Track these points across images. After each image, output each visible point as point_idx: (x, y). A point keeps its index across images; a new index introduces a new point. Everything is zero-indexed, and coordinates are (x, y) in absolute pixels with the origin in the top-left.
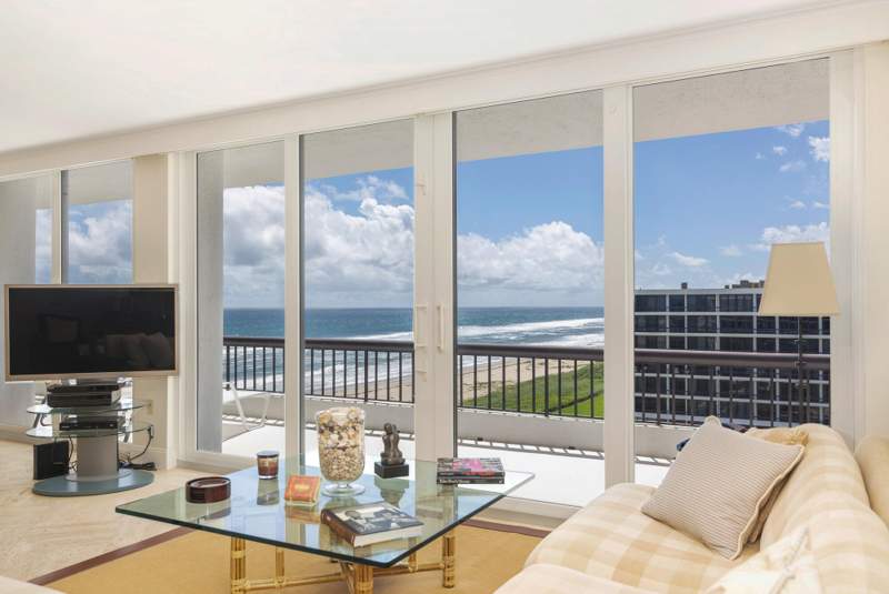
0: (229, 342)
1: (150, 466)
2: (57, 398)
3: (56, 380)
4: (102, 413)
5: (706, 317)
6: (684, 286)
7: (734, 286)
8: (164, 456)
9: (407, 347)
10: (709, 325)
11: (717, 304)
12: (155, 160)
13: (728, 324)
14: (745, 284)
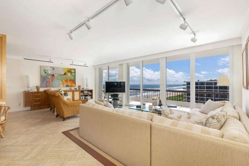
0: (130, 89)
1: (121, 105)
2: (112, 96)
3: (112, 93)
4: (116, 98)
5: (203, 86)
6: (198, 81)
7: (209, 81)
8: (123, 104)
9: (159, 91)
10: (204, 88)
11: (205, 84)
12: (122, 64)
13: (207, 88)
14: (211, 80)
